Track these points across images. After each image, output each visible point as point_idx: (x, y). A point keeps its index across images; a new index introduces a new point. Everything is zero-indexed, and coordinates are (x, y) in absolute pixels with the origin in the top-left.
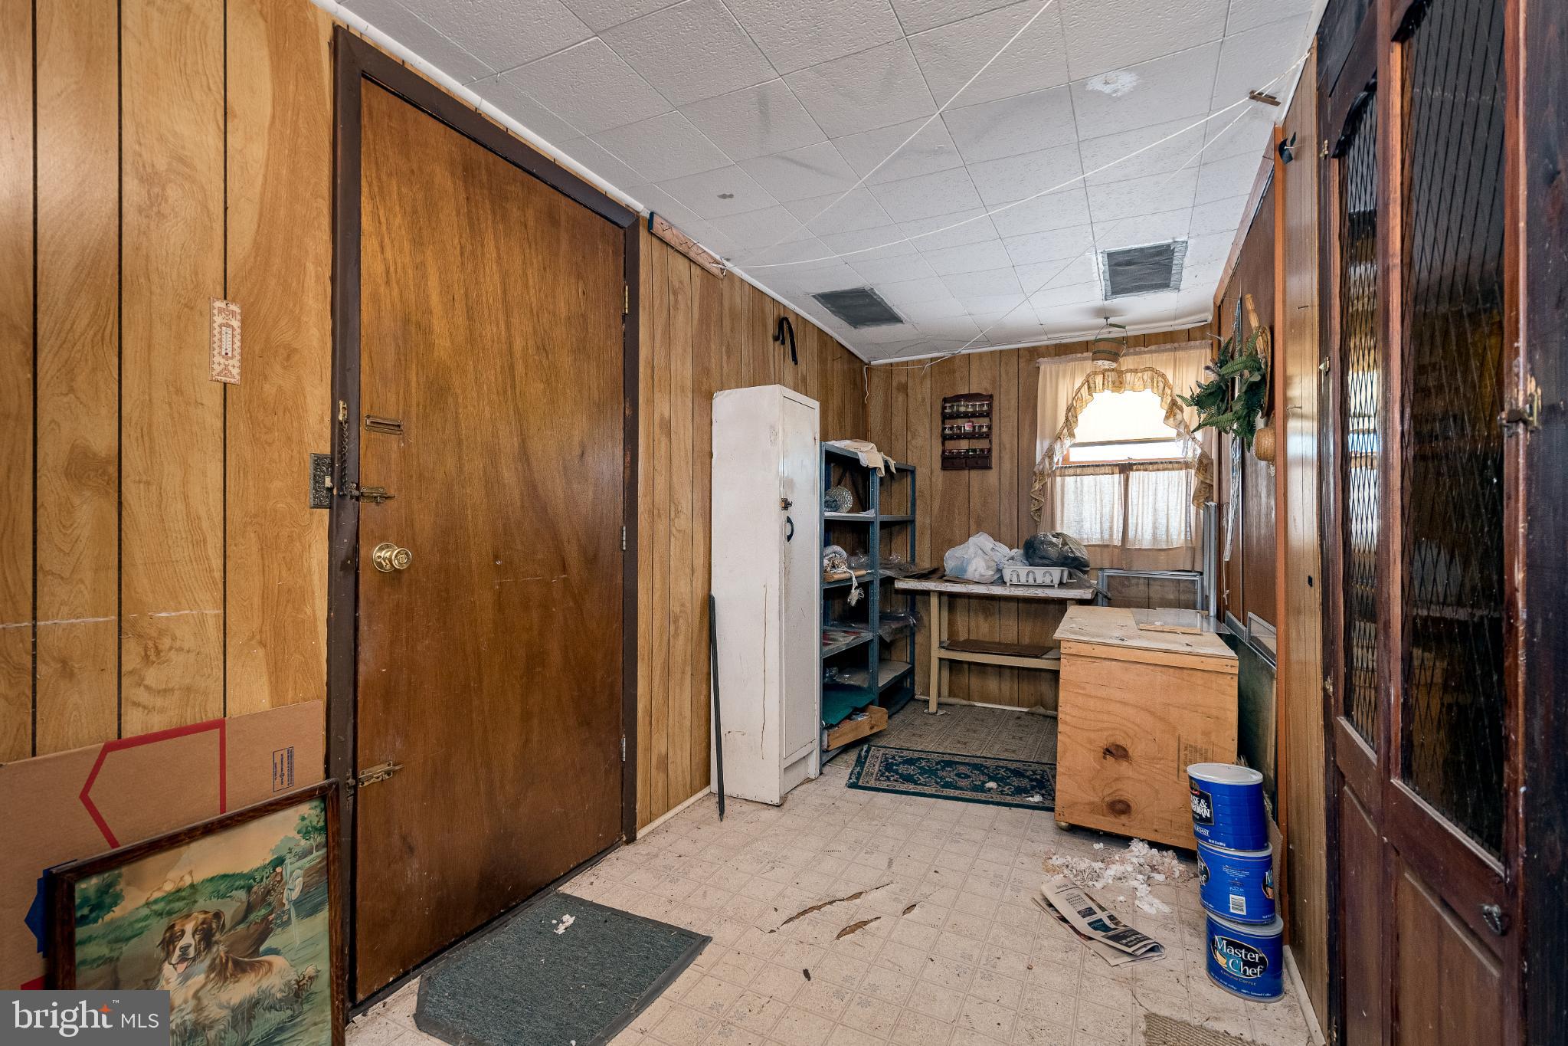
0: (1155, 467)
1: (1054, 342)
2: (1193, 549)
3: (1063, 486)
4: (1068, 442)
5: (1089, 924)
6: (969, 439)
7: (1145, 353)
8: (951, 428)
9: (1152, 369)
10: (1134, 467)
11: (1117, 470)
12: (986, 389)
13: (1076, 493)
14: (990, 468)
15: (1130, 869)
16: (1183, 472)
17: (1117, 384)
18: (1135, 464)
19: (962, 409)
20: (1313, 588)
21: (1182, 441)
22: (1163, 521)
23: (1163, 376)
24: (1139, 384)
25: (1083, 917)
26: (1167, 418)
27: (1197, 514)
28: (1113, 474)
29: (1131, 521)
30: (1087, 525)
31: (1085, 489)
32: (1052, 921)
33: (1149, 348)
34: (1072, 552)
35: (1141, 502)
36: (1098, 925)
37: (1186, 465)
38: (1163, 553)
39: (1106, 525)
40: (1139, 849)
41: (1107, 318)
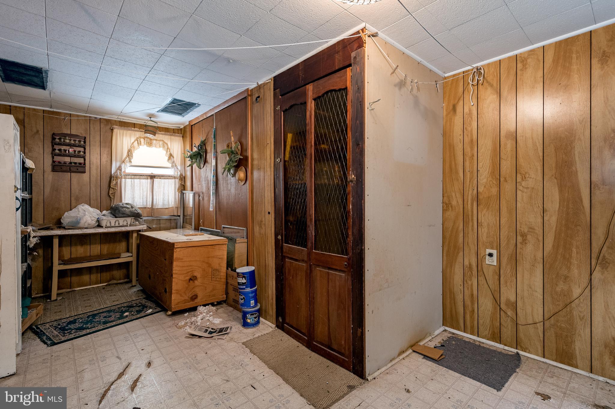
0: (164, 177)
1: (119, 120)
2: (177, 208)
3: (125, 183)
4: (128, 164)
5: (208, 334)
6: (71, 157)
7: (160, 134)
8: (60, 150)
9: (163, 141)
10: (156, 177)
11: (149, 178)
12: (81, 134)
13: (131, 186)
14: (85, 172)
15: (205, 314)
16: (173, 180)
17: (150, 144)
18: (156, 176)
19: (68, 141)
20: (270, 215)
21: (173, 169)
22: (166, 198)
23: (167, 144)
24: (158, 145)
25: (206, 332)
26: (169, 160)
27: (179, 195)
28: (147, 179)
29: (154, 198)
30: (136, 200)
31: (136, 185)
32: (197, 339)
33: (161, 132)
34: (136, 211)
35: (158, 191)
36: (211, 333)
37: (175, 178)
38: (167, 209)
39: (145, 200)
40: (201, 309)
41: (150, 118)
